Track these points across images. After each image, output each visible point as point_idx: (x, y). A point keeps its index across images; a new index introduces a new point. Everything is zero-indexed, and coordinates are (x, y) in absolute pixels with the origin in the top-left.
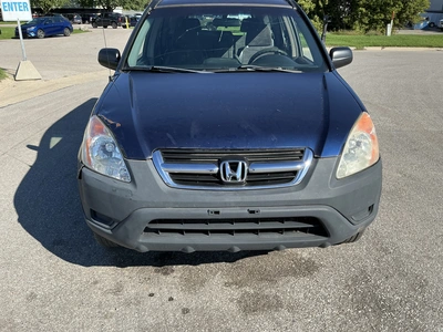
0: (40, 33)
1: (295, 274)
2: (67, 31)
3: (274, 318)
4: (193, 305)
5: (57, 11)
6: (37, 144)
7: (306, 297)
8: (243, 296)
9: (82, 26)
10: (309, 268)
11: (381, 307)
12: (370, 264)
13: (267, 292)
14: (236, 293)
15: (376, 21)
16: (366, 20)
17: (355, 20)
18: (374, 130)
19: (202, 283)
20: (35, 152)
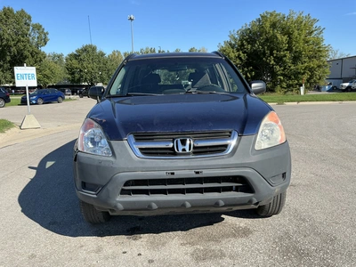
0: (40, 101)
1: (234, 236)
2: (60, 99)
3: (219, 264)
4: (157, 257)
5: (53, 86)
6: (36, 166)
7: (243, 250)
8: (195, 251)
9: (72, 97)
10: (246, 232)
11: (301, 254)
12: (292, 228)
13: (213, 248)
14: (190, 249)
15: (292, 85)
16: (284, 85)
17: (276, 85)
18: (280, 123)
19: (163, 244)
20: (35, 171)
